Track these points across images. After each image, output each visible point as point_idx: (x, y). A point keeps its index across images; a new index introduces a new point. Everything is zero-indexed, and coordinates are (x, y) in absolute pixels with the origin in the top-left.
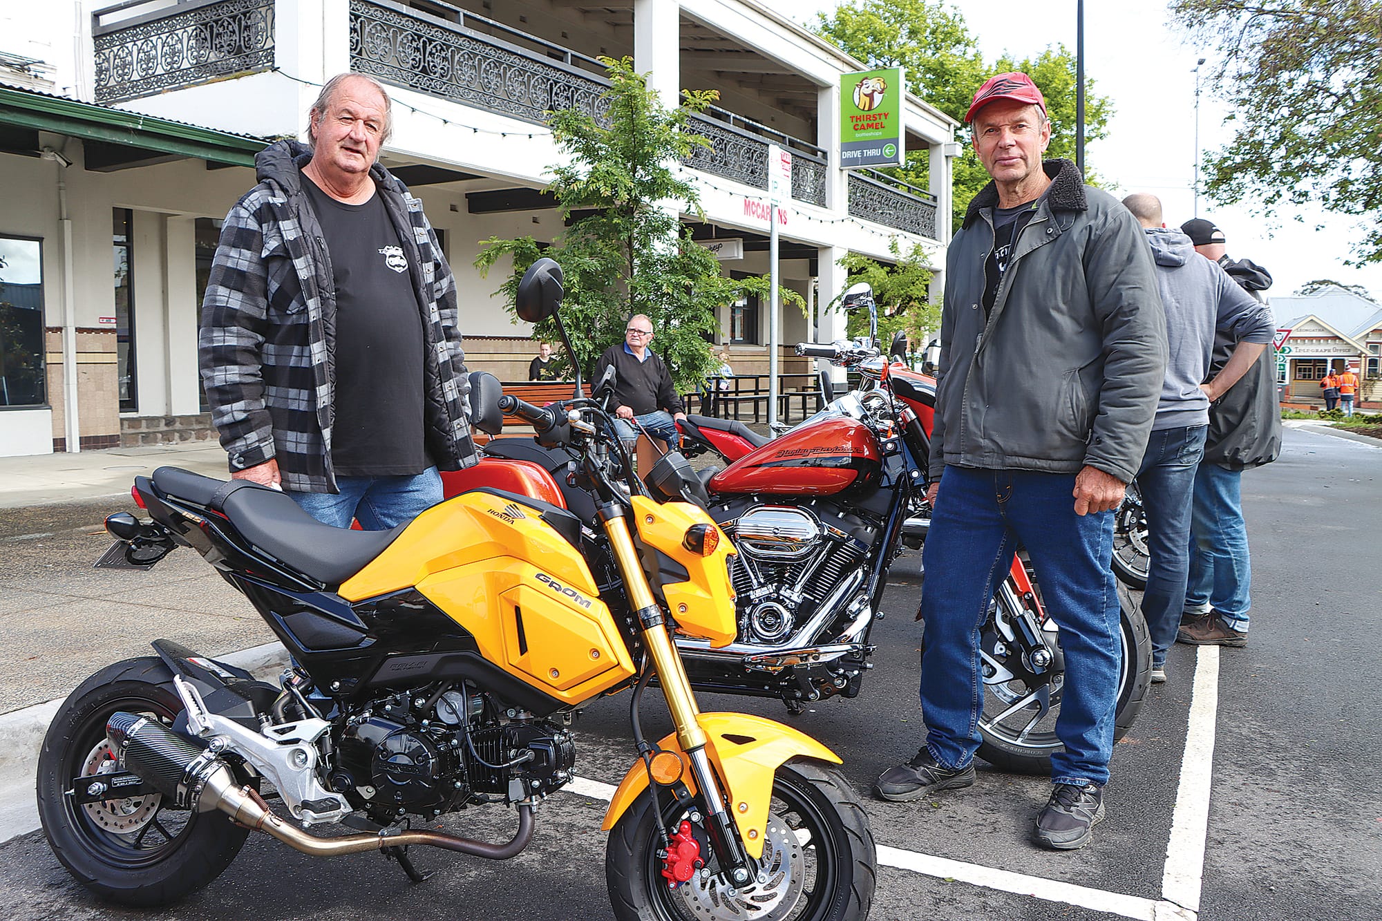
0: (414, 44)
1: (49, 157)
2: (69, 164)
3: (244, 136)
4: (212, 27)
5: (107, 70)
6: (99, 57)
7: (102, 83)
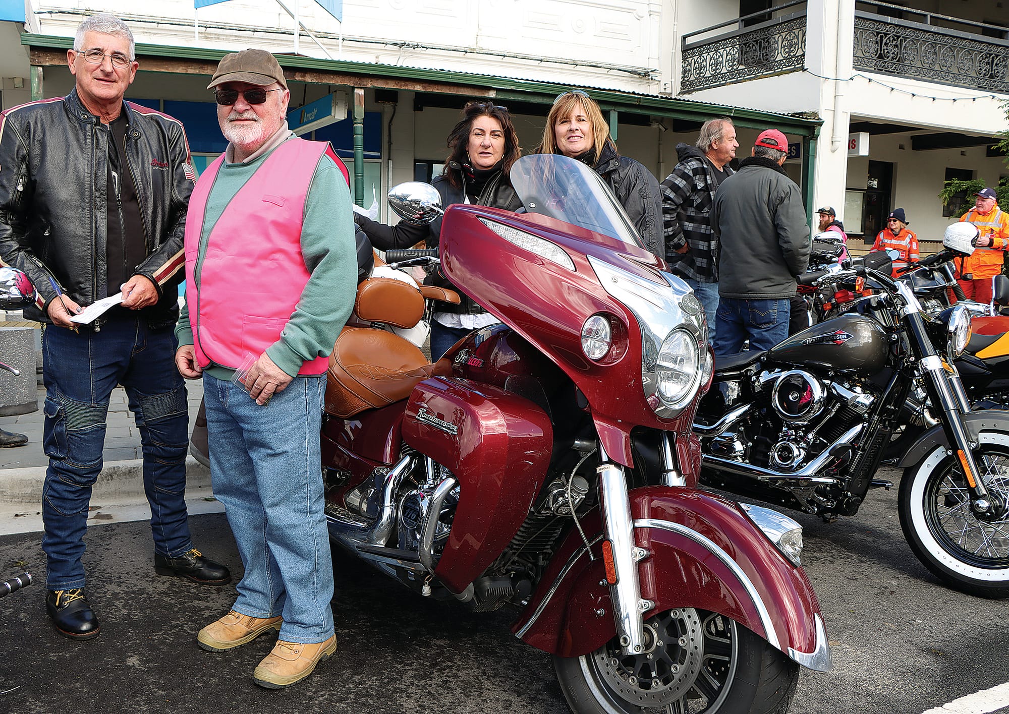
0: (894, 43)
1: (655, 126)
2: (666, 129)
3: (787, 115)
4: (760, 43)
5: (690, 70)
6: (685, 63)
7: (686, 79)
